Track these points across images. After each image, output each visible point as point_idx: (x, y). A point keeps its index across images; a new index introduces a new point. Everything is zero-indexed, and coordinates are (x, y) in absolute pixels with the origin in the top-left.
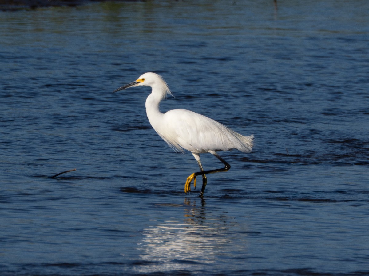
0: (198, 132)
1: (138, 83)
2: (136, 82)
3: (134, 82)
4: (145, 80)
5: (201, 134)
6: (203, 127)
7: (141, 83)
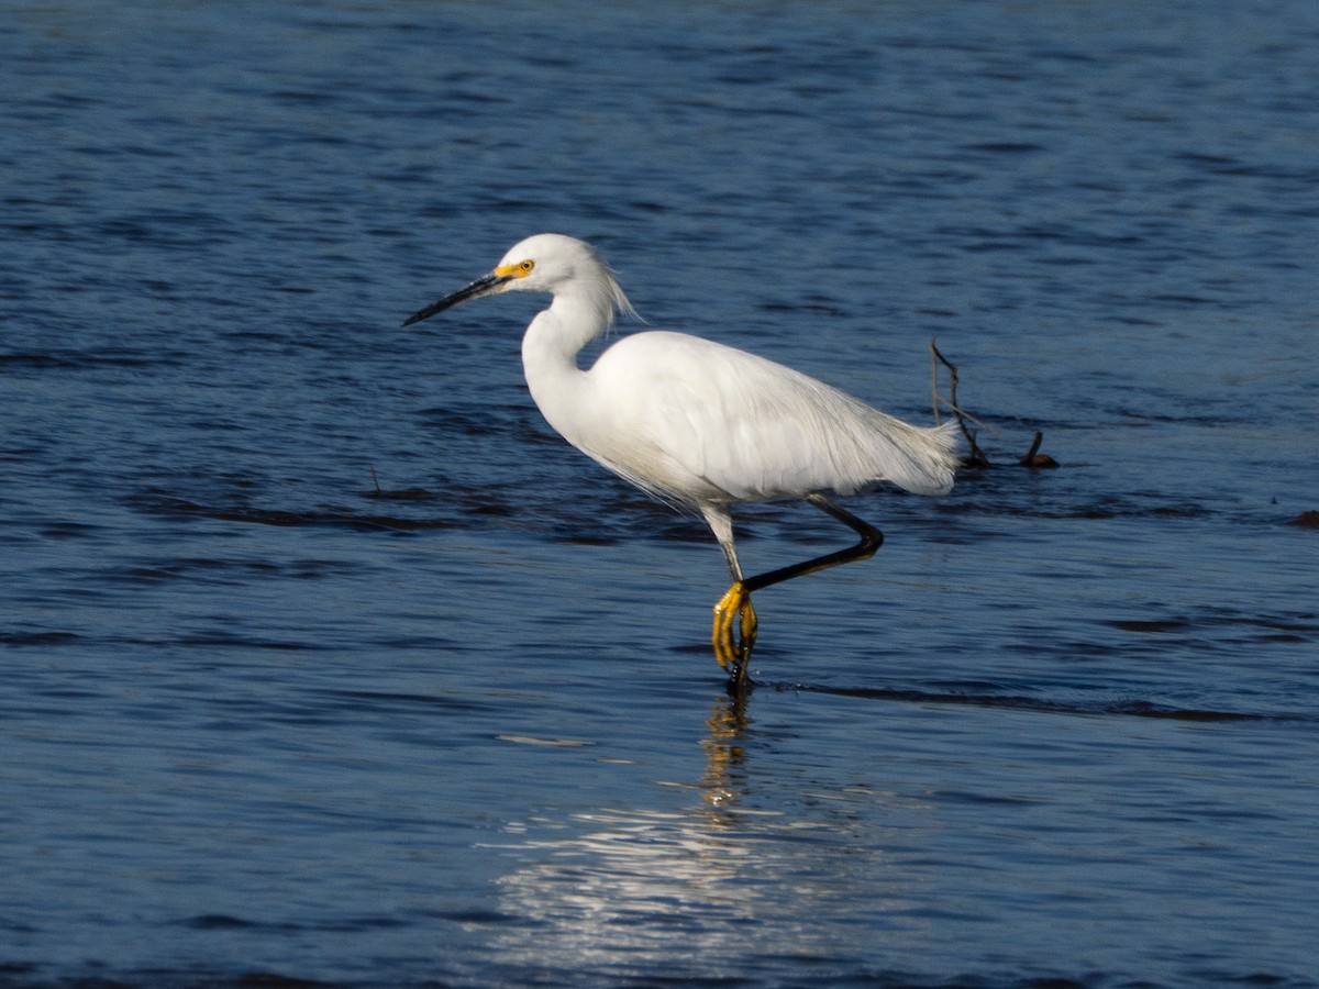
0: (730, 422)
1: (505, 280)
2: (494, 278)
3: (486, 276)
4: (536, 266)
5: (744, 432)
6: (751, 404)
7: (518, 280)
